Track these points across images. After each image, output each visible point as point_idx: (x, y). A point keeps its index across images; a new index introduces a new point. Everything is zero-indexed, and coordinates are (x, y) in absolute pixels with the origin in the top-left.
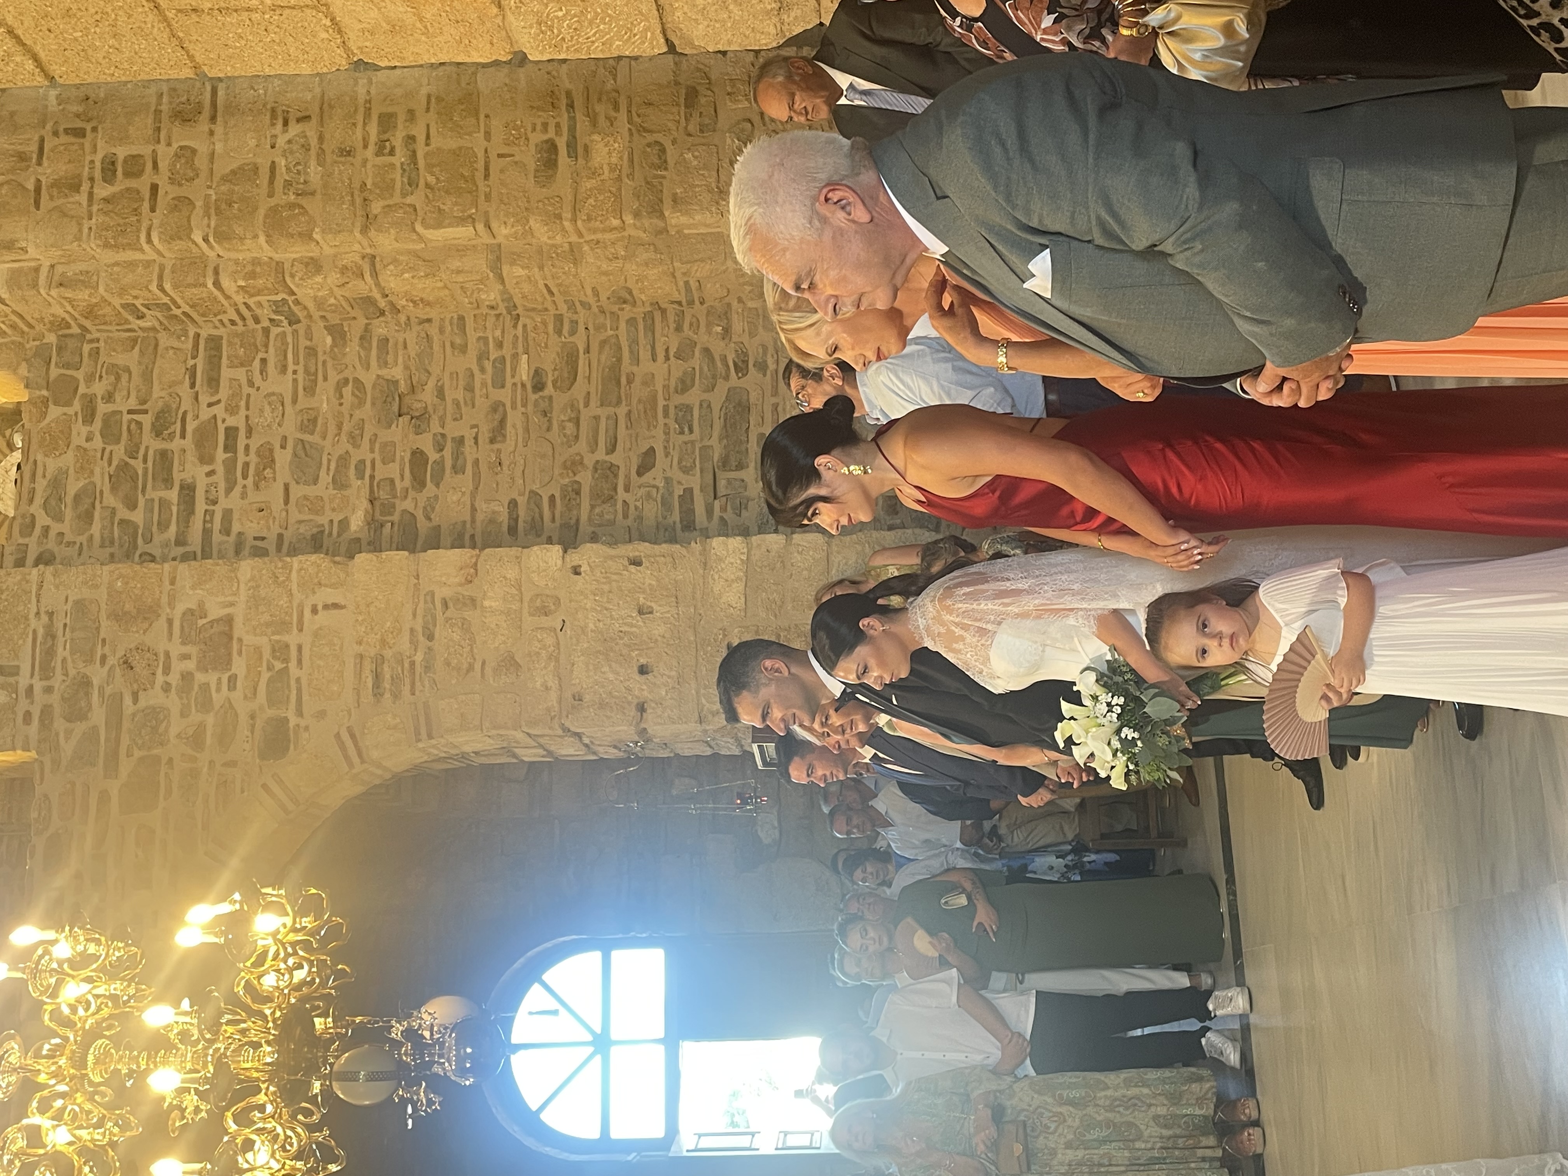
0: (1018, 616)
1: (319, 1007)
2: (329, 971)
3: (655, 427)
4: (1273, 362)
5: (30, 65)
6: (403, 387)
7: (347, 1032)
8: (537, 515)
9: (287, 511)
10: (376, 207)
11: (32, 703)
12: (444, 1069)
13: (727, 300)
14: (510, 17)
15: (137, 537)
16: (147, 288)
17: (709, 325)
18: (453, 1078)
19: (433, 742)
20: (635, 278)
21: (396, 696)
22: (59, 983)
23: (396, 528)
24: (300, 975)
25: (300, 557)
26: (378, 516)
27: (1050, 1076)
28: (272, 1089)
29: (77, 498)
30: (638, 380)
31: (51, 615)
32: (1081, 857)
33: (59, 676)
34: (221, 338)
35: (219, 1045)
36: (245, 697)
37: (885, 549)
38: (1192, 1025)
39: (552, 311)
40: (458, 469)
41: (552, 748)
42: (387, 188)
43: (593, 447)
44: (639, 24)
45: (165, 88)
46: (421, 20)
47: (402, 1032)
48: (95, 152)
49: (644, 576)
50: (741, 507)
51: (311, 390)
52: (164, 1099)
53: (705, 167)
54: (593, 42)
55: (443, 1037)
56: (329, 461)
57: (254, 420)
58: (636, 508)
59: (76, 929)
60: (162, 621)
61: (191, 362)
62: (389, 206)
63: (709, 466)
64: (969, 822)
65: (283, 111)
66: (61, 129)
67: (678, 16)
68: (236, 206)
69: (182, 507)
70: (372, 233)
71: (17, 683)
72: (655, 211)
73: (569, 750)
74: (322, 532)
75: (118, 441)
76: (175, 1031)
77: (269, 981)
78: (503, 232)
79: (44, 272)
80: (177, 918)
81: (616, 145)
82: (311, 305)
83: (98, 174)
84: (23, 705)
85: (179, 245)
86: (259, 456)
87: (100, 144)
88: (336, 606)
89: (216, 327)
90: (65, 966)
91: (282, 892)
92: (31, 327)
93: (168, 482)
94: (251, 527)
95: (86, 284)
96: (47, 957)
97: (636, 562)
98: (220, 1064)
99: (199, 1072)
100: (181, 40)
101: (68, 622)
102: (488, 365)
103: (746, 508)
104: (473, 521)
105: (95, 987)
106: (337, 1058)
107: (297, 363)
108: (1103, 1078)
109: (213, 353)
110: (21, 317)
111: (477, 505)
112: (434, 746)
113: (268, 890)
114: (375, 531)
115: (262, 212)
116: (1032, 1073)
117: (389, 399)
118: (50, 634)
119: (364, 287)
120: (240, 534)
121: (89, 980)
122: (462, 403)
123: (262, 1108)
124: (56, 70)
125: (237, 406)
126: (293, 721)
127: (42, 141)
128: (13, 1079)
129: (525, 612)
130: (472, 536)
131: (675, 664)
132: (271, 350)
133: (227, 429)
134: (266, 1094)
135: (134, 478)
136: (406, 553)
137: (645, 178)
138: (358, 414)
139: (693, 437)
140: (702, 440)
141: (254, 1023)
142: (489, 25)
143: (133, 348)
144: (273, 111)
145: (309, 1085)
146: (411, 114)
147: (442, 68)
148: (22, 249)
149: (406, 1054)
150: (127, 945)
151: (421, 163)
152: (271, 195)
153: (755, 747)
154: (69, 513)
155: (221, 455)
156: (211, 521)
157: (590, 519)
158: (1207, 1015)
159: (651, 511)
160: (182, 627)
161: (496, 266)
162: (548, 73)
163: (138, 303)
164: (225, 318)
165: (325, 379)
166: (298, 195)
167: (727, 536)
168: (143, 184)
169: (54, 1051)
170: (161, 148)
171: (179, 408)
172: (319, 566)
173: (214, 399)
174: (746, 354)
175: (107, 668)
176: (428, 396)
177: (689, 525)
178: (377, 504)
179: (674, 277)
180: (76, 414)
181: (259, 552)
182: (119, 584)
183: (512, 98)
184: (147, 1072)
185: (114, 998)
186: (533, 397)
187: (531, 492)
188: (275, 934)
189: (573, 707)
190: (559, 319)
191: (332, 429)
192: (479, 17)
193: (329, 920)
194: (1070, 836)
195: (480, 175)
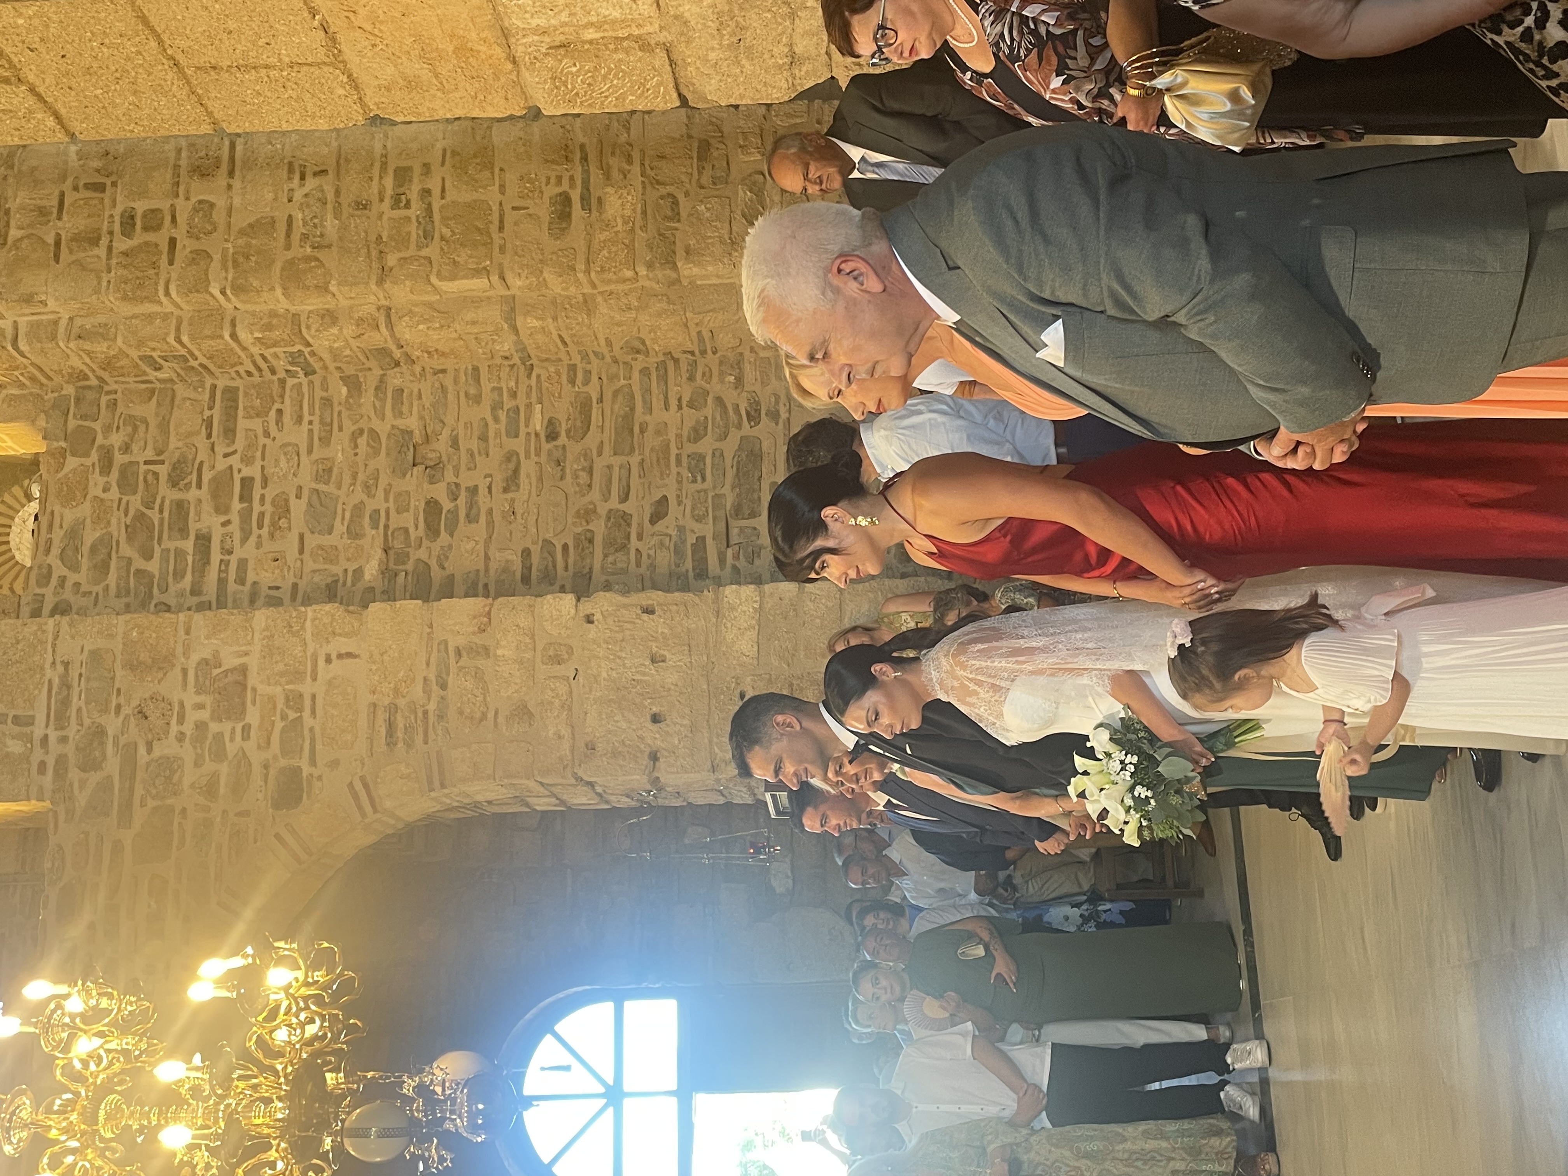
0: (1032, 673)
1: (330, 1062)
2: (340, 1026)
3: (668, 475)
4: (1287, 428)
5: (51, 122)
6: (418, 437)
7: (358, 1088)
8: (550, 564)
9: (302, 561)
10: (391, 260)
11: (47, 753)
12: (456, 1125)
13: (740, 350)
14: (525, 74)
15: (152, 587)
16: (164, 339)
17: (722, 374)
18: (465, 1135)
19: (446, 791)
20: (648, 328)
21: (409, 745)
22: (72, 1037)
23: (410, 577)
24: (311, 1030)
25: (314, 607)
26: (391, 565)
27: (1068, 1128)
28: (283, 1145)
29: (93, 549)
30: (651, 429)
31: (66, 664)
32: (1096, 906)
33: (74, 725)
34: (237, 389)
35: (231, 1101)
36: (259, 747)
37: (897, 596)
38: (1209, 1078)
39: (566, 361)
40: (471, 519)
41: (565, 797)
42: (402, 241)
43: (606, 498)
44: (652, 79)
45: (183, 143)
46: (436, 76)
47: (414, 1088)
48: (114, 206)
49: (656, 624)
50: (754, 556)
51: (325, 440)
52: (174, 1155)
53: (718, 219)
54: (606, 97)
55: (455, 1093)
56: (344, 510)
57: (270, 470)
58: (649, 556)
59: (89, 983)
60: (178, 670)
61: (207, 413)
62: (405, 259)
63: (721, 514)
64: (983, 872)
65: (301, 165)
66: (81, 184)
67: (690, 72)
68: (254, 259)
69: (197, 558)
70: (387, 285)
71: (32, 733)
72: (667, 262)
73: (582, 799)
74: (337, 581)
75: (135, 493)
76: (187, 1086)
77: (281, 1035)
78: (517, 283)
79: (63, 323)
80: (189, 972)
81: (630, 198)
82: (326, 356)
83: (117, 228)
84: (38, 755)
85: (195, 297)
86: (274, 506)
87: (119, 198)
88: (350, 655)
89: (233, 379)
90: (78, 1020)
91: (295, 946)
92: (49, 378)
93: (184, 532)
94: (266, 577)
95: (105, 337)
96: (59, 1012)
97: (649, 611)
98: (231, 1119)
99: (210, 1128)
100: (199, 97)
101: (83, 671)
102: (502, 416)
103: (759, 556)
104: (487, 571)
105: (106, 1042)
106: (349, 1113)
107: (311, 413)
108: (1121, 1131)
109: (230, 404)
110: (40, 369)
111: (490, 554)
112: (447, 796)
113: (281, 944)
114: (389, 581)
115: (278, 265)
116: (1048, 1125)
117: (403, 449)
118: (66, 685)
119: (380, 338)
120: (255, 583)
121: (100, 1034)
122: (476, 452)
123: (272, 1165)
124: (76, 127)
125: (254, 457)
126: (306, 770)
127: (62, 195)
128: (24, 1134)
129: (538, 660)
130: (486, 586)
131: (687, 711)
132: (287, 400)
133: (242, 479)
134: (277, 1151)
135: (150, 528)
136: (420, 602)
137: (658, 230)
138: (372, 464)
139: (705, 486)
140: (714, 487)
141: (265, 1078)
142: (503, 80)
143: (150, 399)
144: (290, 164)
145: (321, 1142)
146: (427, 168)
147: (456, 123)
148: (41, 302)
149: (418, 1111)
150: (140, 999)
151: (436, 216)
152: (288, 247)
153: (768, 797)
154: (85, 563)
155: (237, 505)
156: (226, 571)
157: (602, 567)
158: (1224, 1069)
159: (664, 560)
160: (197, 676)
161: (510, 318)
162: (562, 127)
163: (155, 354)
164: (241, 369)
165: (341, 429)
166: (314, 248)
167: (739, 584)
168: (161, 238)
169: (66, 1106)
170: (180, 202)
171: (195, 459)
172: (333, 615)
173: (231, 450)
174: (758, 403)
175: (121, 717)
176: (442, 445)
177: (702, 573)
178: (391, 552)
179: (687, 327)
180: (93, 465)
181: (275, 602)
182: (135, 634)
183: (526, 152)
184: (159, 1127)
185: (126, 1053)
186: (546, 446)
187: (545, 540)
188: (287, 988)
189: (586, 756)
190: (573, 368)
191: (347, 480)
192: (494, 73)
193: (341, 975)
194: (1086, 887)
195: (494, 228)
